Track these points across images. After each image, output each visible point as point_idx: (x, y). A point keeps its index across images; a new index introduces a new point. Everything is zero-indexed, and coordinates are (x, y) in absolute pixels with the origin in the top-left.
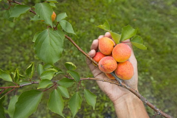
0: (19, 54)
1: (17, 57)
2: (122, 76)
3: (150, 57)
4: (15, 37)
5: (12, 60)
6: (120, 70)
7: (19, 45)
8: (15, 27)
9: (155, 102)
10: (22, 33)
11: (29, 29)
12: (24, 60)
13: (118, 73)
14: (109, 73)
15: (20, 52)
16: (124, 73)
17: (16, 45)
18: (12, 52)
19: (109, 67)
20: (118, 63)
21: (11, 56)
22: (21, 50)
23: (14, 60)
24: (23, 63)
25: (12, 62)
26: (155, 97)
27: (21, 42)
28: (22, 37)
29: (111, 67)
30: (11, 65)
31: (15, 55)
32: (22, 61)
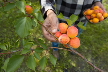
0: (11, 33)
1: (10, 35)
2: (73, 46)
3: (91, 35)
4: (9, 22)
5: (7, 37)
6: (71, 43)
7: (11, 28)
8: (9, 17)
9: (95, 62)
10: (13, 20)
11: (17, 18)
12: (15, 37)
13: (71, 44)
14: (65, 44)
15: (12, 32)
16: (74, 44)
17: (10, 28)
18: (7, 32)
19: (65, 41)
20: (70, 38)
21: (7, 34)
22: (12, 30)
23: (9, 37)
24: (14, 38)
25: (7, 38)
26: (94, 59)
27: (12, 25)
28: (13, 23)
29: (66, 40)
30: (7, 40)
31: (9, 34)
32: (13, 37)
